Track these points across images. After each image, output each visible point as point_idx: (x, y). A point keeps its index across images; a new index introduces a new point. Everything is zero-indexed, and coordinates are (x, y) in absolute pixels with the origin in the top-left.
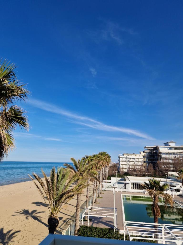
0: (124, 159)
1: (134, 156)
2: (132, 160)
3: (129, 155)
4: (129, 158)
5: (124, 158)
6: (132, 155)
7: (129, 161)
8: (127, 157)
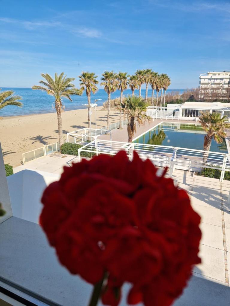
0: (207, 81)
1: (223, 75)
2: (218, 81)
3: (215, 75)
4: (215, 79)
5: (207, 79)
6: (220, 74)
7: (214, 84)
8: (211, 77)
